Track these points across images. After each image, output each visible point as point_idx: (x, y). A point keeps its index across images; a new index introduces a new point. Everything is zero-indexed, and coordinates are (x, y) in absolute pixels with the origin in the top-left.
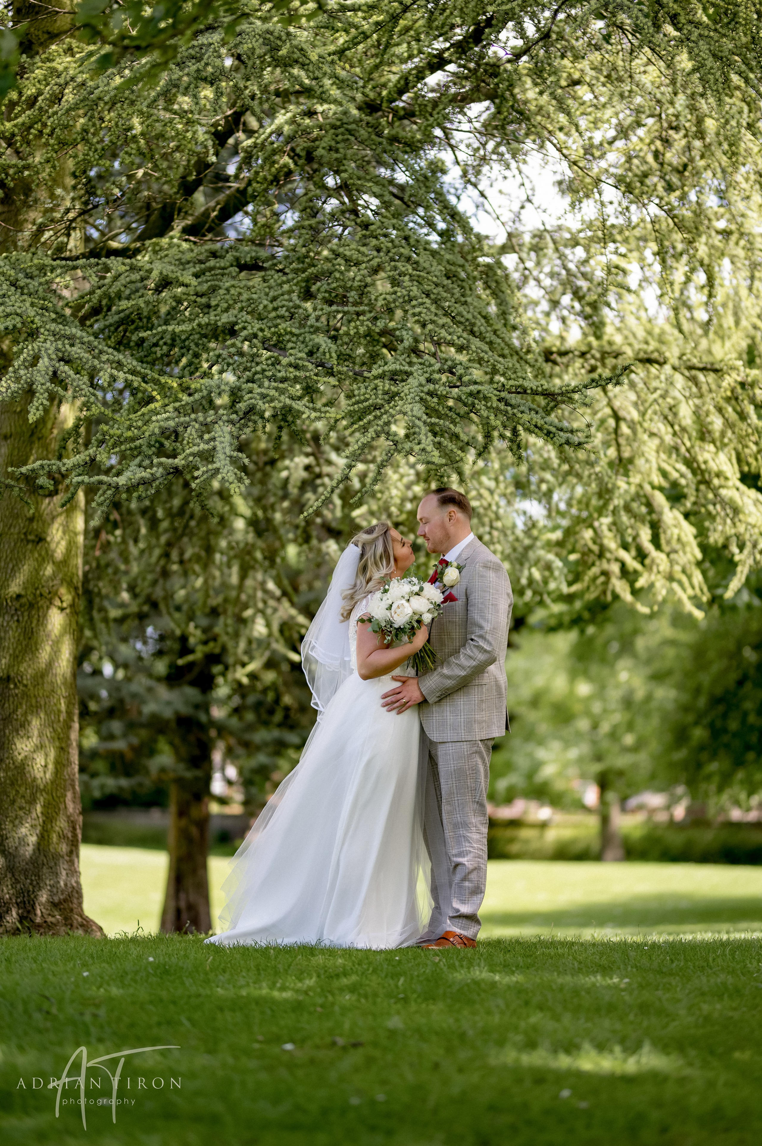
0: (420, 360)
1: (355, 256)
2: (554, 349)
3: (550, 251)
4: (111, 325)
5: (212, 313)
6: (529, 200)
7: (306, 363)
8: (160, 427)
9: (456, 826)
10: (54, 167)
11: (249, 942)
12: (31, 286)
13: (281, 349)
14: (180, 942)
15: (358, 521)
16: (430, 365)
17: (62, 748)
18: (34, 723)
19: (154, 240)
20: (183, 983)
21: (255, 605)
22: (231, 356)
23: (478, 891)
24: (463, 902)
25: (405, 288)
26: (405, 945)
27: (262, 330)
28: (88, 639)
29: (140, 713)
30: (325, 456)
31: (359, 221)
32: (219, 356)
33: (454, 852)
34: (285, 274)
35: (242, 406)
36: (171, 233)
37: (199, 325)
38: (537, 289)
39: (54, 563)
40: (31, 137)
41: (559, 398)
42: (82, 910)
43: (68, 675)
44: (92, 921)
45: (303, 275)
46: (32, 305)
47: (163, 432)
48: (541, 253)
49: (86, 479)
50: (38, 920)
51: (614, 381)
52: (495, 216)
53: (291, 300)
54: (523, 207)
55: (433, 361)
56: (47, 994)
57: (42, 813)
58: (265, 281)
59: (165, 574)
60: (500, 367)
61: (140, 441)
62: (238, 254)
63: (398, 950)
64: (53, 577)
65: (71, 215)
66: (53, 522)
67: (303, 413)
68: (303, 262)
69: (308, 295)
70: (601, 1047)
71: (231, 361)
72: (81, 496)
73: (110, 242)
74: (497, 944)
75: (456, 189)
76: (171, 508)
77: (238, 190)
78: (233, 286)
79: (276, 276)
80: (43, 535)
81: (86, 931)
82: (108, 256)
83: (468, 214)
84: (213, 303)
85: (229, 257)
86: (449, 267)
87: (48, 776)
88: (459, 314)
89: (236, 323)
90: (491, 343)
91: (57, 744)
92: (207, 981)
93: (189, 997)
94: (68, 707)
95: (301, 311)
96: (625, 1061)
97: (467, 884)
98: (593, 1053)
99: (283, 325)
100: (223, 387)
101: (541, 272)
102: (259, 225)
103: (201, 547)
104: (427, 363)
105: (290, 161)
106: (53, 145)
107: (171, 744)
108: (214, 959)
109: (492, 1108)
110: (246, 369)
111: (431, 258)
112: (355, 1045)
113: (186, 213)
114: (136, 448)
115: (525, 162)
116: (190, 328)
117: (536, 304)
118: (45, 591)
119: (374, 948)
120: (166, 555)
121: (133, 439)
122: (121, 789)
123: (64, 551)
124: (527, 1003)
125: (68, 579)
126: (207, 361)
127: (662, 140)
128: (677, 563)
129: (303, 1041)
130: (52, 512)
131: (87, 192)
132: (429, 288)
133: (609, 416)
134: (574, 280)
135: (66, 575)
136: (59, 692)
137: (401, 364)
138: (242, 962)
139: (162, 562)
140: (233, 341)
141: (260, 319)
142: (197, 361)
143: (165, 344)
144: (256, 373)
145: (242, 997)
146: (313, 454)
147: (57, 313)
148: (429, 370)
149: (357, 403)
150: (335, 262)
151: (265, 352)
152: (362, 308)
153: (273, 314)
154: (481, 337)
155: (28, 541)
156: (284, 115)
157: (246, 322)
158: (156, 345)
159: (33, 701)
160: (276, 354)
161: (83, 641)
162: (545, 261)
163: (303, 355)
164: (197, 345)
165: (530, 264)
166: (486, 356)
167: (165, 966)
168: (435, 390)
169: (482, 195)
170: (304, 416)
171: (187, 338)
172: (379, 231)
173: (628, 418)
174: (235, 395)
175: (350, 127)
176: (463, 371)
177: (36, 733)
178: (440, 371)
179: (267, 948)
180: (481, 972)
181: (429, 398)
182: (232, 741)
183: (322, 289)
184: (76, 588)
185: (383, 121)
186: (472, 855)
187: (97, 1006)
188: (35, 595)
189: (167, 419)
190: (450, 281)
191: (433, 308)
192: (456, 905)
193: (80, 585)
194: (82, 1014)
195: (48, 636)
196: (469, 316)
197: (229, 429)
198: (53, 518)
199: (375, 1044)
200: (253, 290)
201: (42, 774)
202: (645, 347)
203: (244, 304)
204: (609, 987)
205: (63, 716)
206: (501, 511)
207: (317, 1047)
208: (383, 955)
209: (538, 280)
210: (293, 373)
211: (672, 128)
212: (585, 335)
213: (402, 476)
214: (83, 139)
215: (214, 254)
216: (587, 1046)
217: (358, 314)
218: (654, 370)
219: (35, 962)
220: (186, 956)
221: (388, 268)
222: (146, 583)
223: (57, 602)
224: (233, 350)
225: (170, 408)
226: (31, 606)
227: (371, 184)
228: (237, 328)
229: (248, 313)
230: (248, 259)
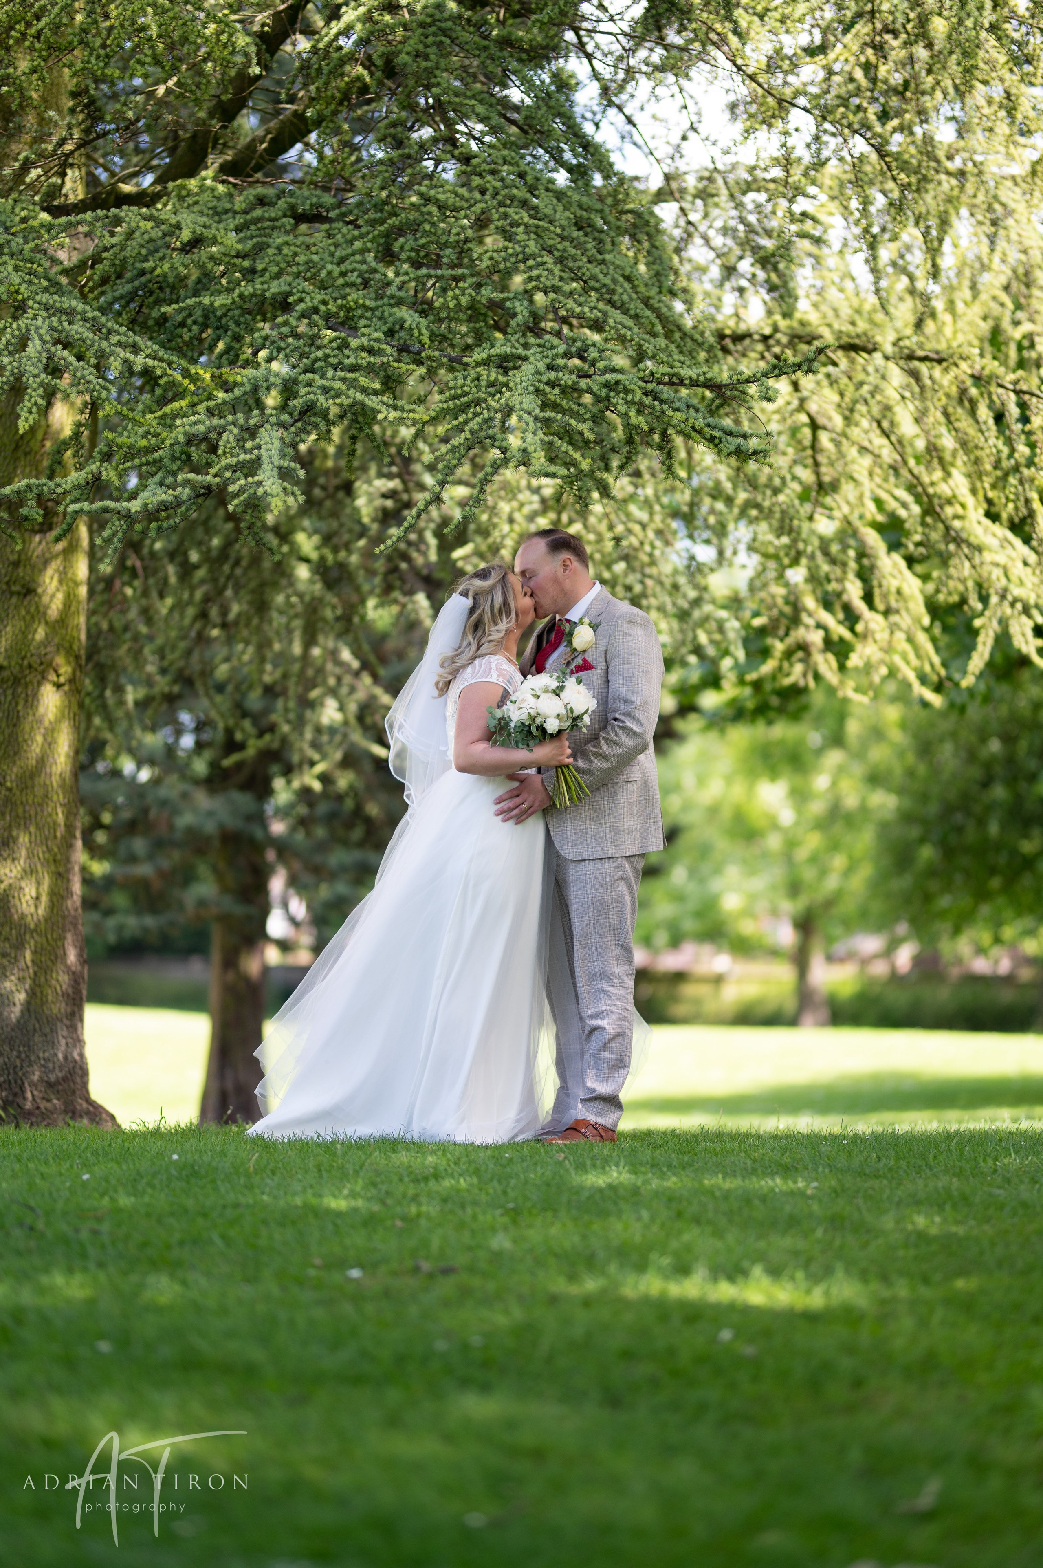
0: (539, 341)
1: (452, 200)
2: (728, 332)
3: (723, 197)
4: (122, 297)
5: (258, 280)
6: (693, 128)
7: (384, 346)
8: (185, 434)
9: (593, 977)
10: (42, 79)
11: (308, 1133)
12: (13, 244)
13: (350, 328)
14: (217, 1135)
15: (460, 564)
16: (553, 347)
17: (60, 874)
18: (21, 840)
19: (179, 182)
20: (216, 1189)
21: (324, 682)
22: (283, 337)
23: (621, 1064)
24: (600, 1079)
25: (518, 242)
26: (520, 1138)
27: (325, 303)
28: (98, 730)
29: (171, 827)
30: (415, 478)
31: (456, 152)
32: (266, 338)
33: (591, 1011)
34: (358, 227)
35: (297, 403)
36: (204, 173)
37: (241, 296)
38: (705, 249)
39: (47, 623)
40: (11, 42)
41: (728, 393)
42: (87, 1092)
43: (68, 775)
44: (101, 1107)
45: (382, 228)
46: (16, 269)
47: (190, 440)
48: (711, 201)
49: (86, 506)
50: (28, 1105)
51: (805, 368)
52: (647, 151)
53: (364, 262)
54: (684, 138)
55: (556, 341)
56: (32, 1203)
57: (33, 961)
58: (329, 236)
59: (202, 639)
60: (649, 348)
61: (161, 452)
62: (293, 200)
63: (511, 1145)
64: (46, 643)
65: (69, 147)
66: (45, 568)
67: (379, 412)
68: (381, 211)
69: (388, 256)
70: (775, 1272)
71: (282, 345)
72: (83, 531)
73: (121, 185)
74: (646, 1137)
75: (594, 113)
76: (209, 550)
77: (295, 113)
78: (287, 243)
79: (344, 230)
80: (33, 586)
81: (92, 1120)
82: (118, 206)
83: (609, 146)
84: (260, 267)
85: (282, 204)
86: (579, 213)
87: (41, 911)
88: (593, 277)
89: (290, 294)
90: (636, 317)
91: (53, 868)
92: (250, 1187)
93: (224, 1207)
94: (67, 818)
95: (378, 276)
96: (808, 1292)
97: (606, 1055)
98: (766, 1281)
99: (354, 296)
100: (272, 379)
101: (710, 227)
102: (326, 161)
103: (250, 603)
104: (548, 345)
105: (365, 73)
106: (41, 50)
107: (215, 870)
108: (260, 1157)
109: (627, 1355)
110: (302, 355)
111: (555, 201)
112: (447, 1271)
113: (225, 145)
114: (155, 461)
115: (687, 77)
116: (230, 301)
117: (703, 270)
118: (35, 661)
119: (478, 1142)
120: (203, 615)
121: (149, 450)
122: (145, 930)
123: (60, 606)
124: (679, 1215)
125: (67, 645)
126: (252, 345)
127: (874, 47)
128: (900, 628)
129: (375, 1265)
130: (43, 554)
131: (89, 115)
132: (551, 242)
133: (805, 425)
134: (756, 238)
135: (63, 639)
136: (55, 798)
137: (513, 346)
138: (298, 1161)
139: (198, 626)
140: (285, 317)
141: (323, 286)
142: (237, 346)
143: (195, 322)
144: (317, 360)
145: (297, 1207)
146: (399, 475)
147: (49, 280)
148: (550, 353)
149: (453, 398)
150: (425, 210)
151: (329, 332)
152: (460, 271)
153: (341, 281)
154: (623, 308)
155: (12, 594)
156: (355, 9)
157: (303, 292)
158: (182, 324)
159: (20, 811)
160: (343, 334)
161: (92, 733)
162: (715, 212)
163: (379, 335)
164: (238, 324)
165: (694, 217)
166: (628, 333)
167: (192, 1167)
168: (559, 379)
169: (630, 121)
170: (380, 417)
171: (225, 315)
172: (484, 166)
173: (829, 425)
174: (289, 389)
175: (443, 25)
176: (596, 355)
177: (24, 852)
178: (567, 355)
179: (333, 1143)
180: (620, 1173)
181: (548, 389)
182: (297, 865)
183: (407, 247)
184: (77, 657)
185: (492, 17)
186: (614, 1016)
187: (99, 1219)
188: (21, 666)
189: (196, 423)
190: (581, 233)
191: (557, 270)
192: (591, 1083)
193: (83, 653)
194: (77, 1231)
195: (40, 721)
196: (607, 281)
197: (279, 434)
198: (46, 563)
199: (472, 1269)
200: (313, 249)
201: (32, 909)
202: (850, 328)
203: (301, 268)
204: (792, 1193)
205: (60, 831)
206: (657, 553)
207: (395, 1274)
208: (489, 1152)
209: (706, 239)
210: (365, 359)
211: (888, 31)
212: (770, 313)
213: (522, 505)
214: (81, 42)
215: (262, 201)
216: (757, 1271)
217: (456, 279)
218: (861, 359)
219: (19, 1161)
220: (223, 1153)
221: (496, 216)
222: (177, 654)
223: (53, 677)
224: (285, 330)
225: (201, 408)
226: (17, 681)
227: (473, 102)
228: (291, 299)
229: (306, 280)
230: (307, 207)
